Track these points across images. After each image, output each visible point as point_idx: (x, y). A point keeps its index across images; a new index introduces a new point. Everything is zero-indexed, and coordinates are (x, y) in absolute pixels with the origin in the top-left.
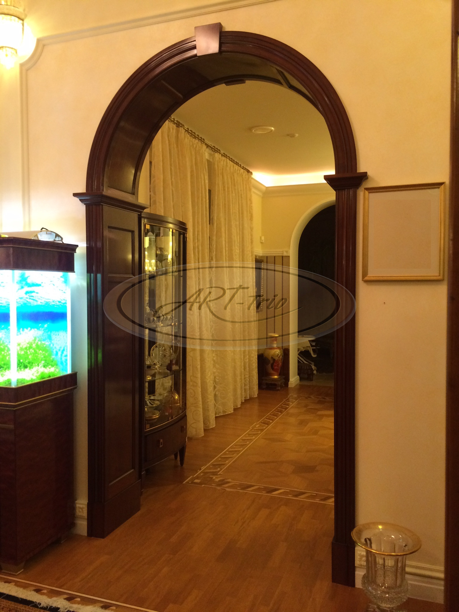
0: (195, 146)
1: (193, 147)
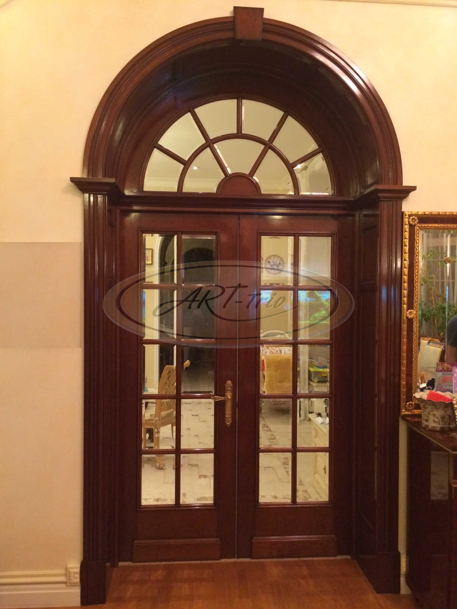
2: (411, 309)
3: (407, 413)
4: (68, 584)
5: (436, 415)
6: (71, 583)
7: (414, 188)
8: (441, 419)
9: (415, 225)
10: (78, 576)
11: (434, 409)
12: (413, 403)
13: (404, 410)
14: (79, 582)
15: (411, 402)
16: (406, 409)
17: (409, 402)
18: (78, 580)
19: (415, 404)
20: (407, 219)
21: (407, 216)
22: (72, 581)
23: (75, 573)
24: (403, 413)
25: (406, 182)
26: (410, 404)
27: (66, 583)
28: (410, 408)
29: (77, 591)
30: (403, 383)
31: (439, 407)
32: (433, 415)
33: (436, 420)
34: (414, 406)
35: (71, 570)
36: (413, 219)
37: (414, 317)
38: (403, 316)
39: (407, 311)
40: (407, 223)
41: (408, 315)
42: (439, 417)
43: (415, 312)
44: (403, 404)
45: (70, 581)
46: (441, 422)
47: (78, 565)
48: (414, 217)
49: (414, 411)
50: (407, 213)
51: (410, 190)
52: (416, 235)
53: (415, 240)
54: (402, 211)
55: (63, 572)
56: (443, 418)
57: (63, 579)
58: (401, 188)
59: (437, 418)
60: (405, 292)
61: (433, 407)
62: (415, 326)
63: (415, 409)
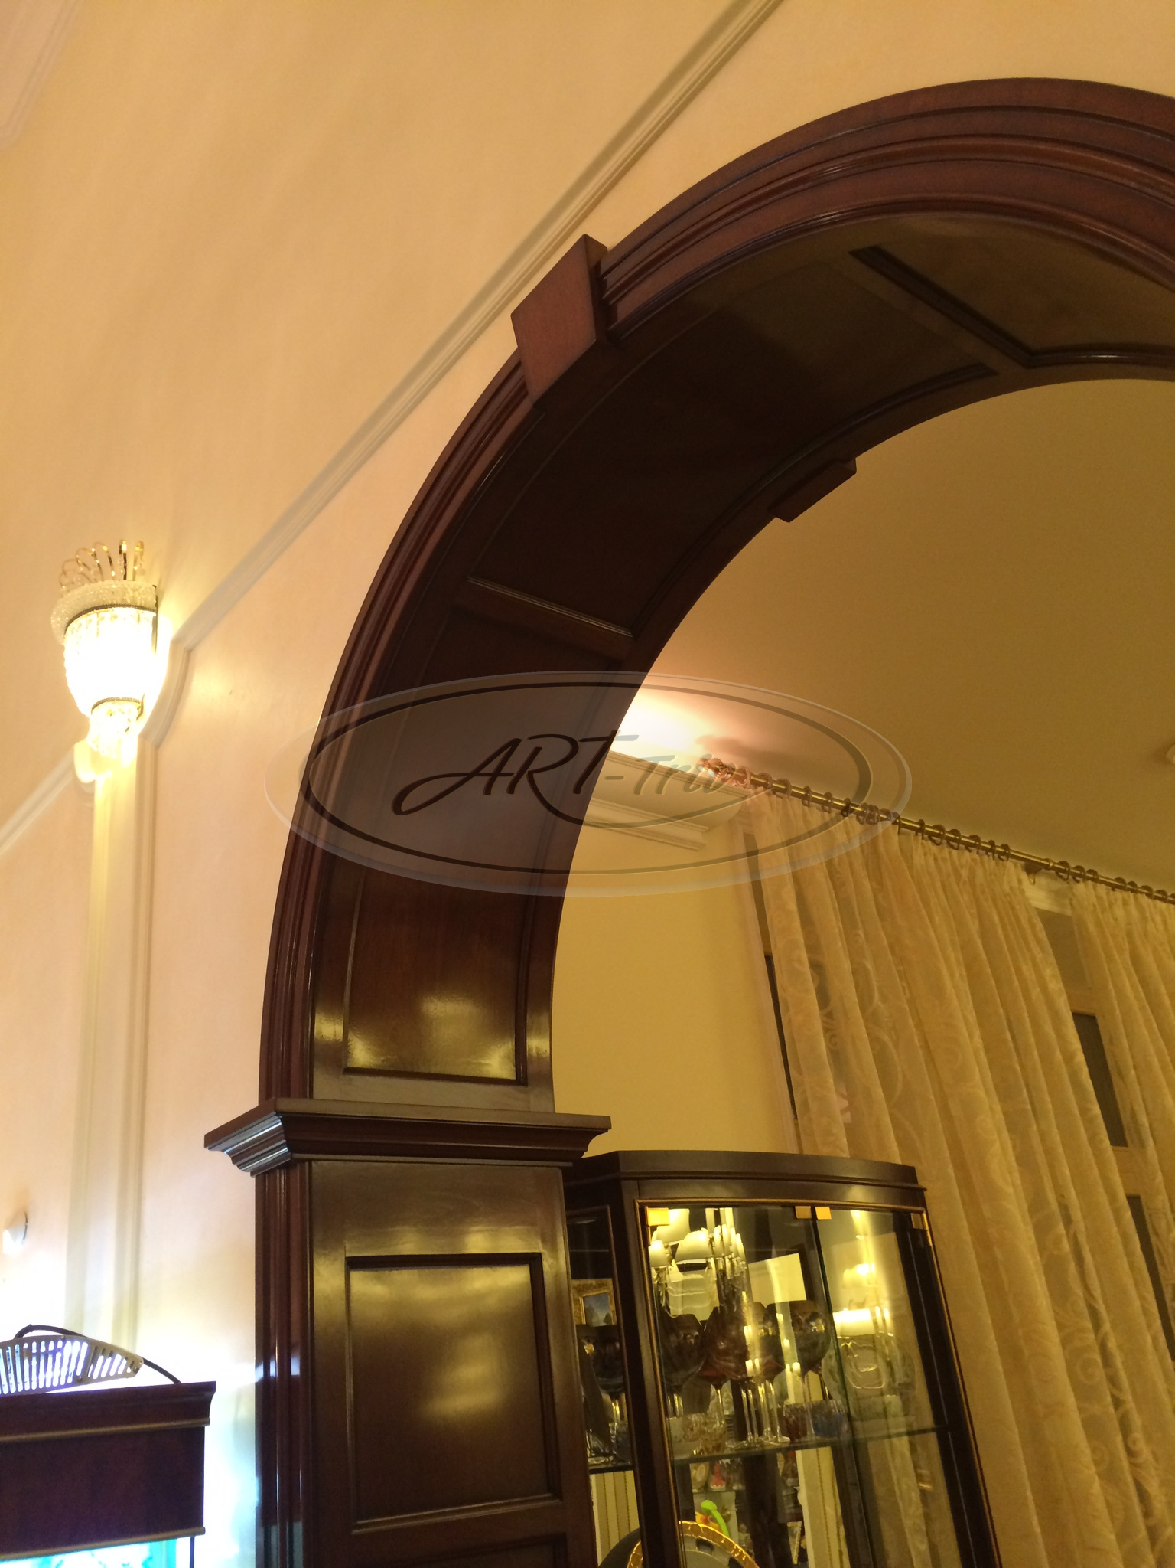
0: (964, 873)
1: (958, 876)
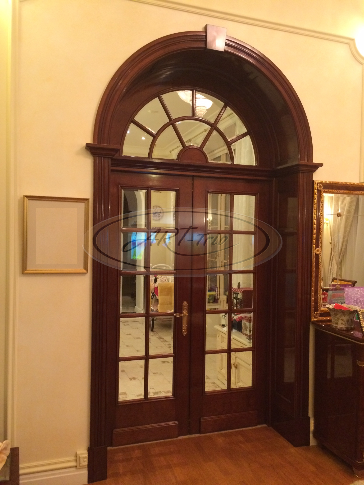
2: (318, 248)
3: (315, 320)
4: (78, 467)
5: (343, 320)
6: (81, 466)
7: (321, 165)
8: (346, 322)
9: (321, 190)
10: (86, 460)
11: (342, 316)
12: (319, 312)
13: (313, 318)
14: (86, 465)
15: (317, 312)
16: (314, 317)
17: (316, 312)
18: (86, 463)
19: (320, 313)
20: (316, 186)
21: (316, 184)
22: (81, 465)
23: (84, 458)
24: (313, 320)
25: (316, 160)
26: (317, 313)
27: (76, 467)
28: (317, 316)
29: (85, 472)
30: (313, 299)
31: (346, 314)
32: (342, 319)
33: (344, 323)
34: (319, 315)
35: (80, 456)
36: (320, 186)
37: (319, 253)
38: (313, 253)
39: (316, 249)
40: (316, 189)
41: (316, 252)
42: (346, 321)
43: (320, 250)
44: (312, 313)
45: (80, 464)
46: (346, 324)
47: (86, 452)
48: (320, 184)
49: (319, 318)
50: (316, 182)
51: (319, 166)
52: (321, 197)
53: (320, 200)
54: (313, 180)
55: (73, 458)
56: (348, 321)
57: (74, 464)
58: (311, 164)
59: (344, 321)
60: (315, 236)
61: (342, 314)
62: (320, 259)
63: (320, 316)
